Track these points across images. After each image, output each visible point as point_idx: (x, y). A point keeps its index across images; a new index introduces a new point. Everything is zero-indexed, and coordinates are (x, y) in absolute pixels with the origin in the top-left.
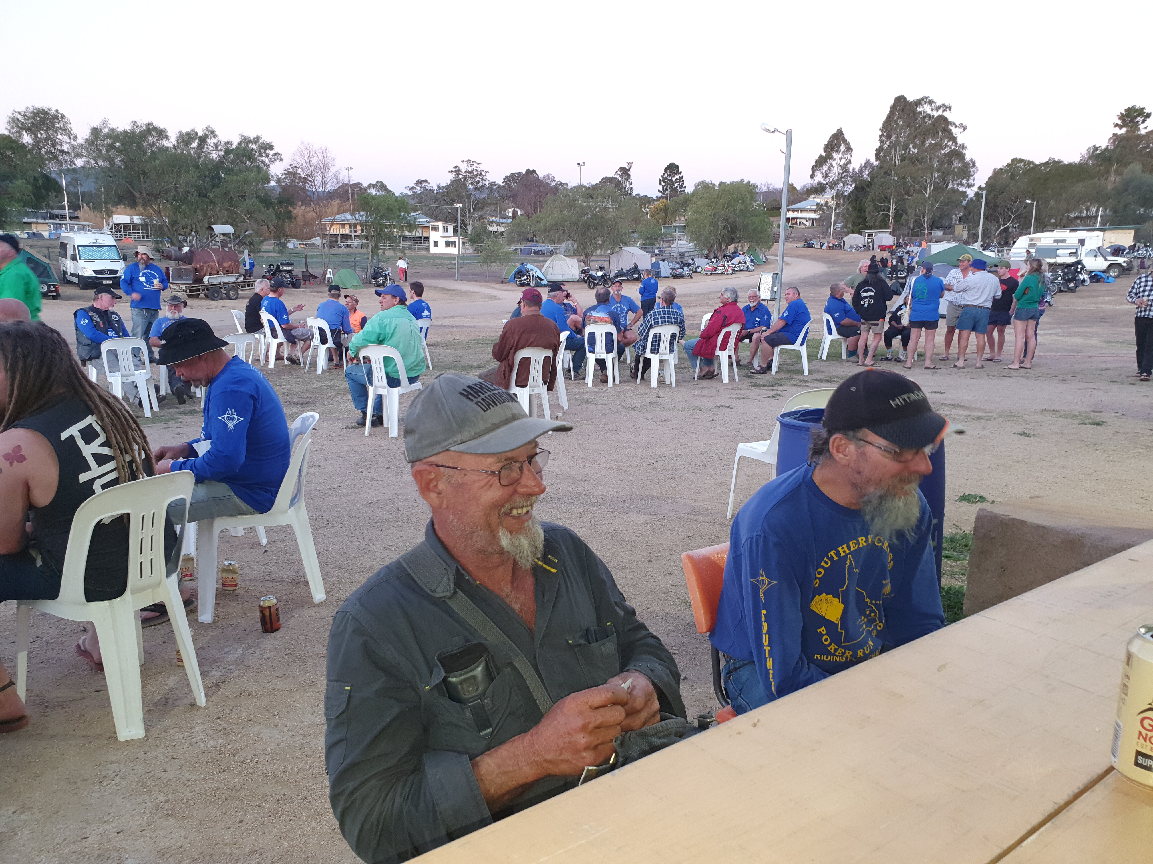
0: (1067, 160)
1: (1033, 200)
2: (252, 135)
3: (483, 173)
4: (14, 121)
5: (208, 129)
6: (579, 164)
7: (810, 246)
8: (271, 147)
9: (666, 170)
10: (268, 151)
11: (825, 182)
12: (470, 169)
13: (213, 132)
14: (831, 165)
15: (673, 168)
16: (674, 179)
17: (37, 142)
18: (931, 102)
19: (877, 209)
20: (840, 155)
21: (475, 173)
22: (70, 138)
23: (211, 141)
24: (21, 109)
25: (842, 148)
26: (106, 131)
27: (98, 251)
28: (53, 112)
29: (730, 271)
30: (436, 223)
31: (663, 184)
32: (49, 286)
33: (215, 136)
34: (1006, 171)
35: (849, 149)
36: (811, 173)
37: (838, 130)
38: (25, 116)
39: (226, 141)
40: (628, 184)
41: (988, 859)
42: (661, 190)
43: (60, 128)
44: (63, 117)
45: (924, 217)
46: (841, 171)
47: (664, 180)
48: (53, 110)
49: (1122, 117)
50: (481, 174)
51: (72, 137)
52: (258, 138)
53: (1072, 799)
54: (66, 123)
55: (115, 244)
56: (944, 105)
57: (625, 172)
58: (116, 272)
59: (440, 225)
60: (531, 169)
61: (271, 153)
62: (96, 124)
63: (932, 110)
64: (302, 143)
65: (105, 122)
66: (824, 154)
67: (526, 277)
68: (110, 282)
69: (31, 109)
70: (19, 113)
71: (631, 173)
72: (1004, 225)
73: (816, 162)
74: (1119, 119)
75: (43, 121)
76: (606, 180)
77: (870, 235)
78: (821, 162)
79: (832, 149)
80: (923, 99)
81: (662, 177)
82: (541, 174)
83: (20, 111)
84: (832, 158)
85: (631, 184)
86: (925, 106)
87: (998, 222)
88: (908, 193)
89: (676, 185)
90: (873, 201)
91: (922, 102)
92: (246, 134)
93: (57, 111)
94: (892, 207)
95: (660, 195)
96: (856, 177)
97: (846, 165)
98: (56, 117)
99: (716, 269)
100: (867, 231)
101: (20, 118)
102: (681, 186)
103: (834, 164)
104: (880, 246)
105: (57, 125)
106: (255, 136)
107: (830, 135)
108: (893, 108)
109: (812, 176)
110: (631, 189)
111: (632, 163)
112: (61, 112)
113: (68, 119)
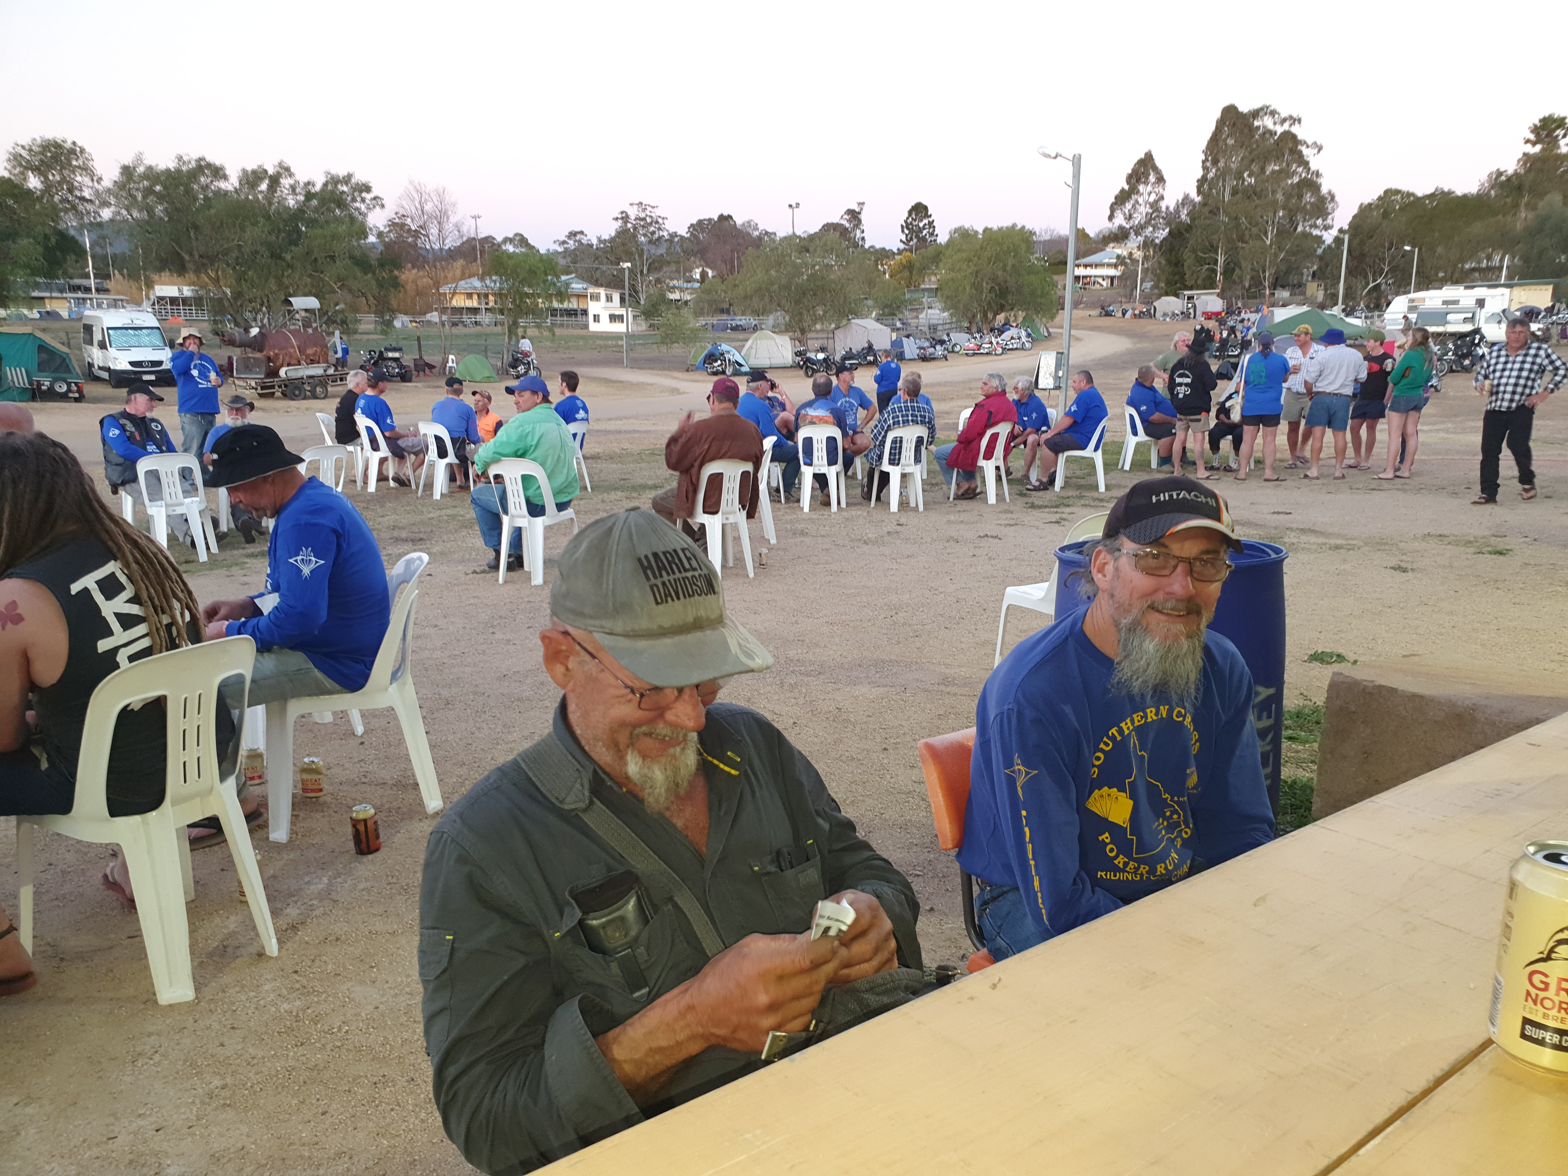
0: (1460, 190)
1: (1413, 247)
2: (342, 173)
3: (660, 220)
4: (16, 158)
5: (280, 165)
6: (790, 206)
7: (1108, 314)
8: (368, 189)
9: (910, 213)
10: (364, 195)
11: (1128, 226)
12: (642, 215)
13: (287, 169)
14: (1137, 202)
15: (919, 210)
16: (921, 225)
17: (48, 187)
18: (1273, 113)
19: (1200, 262)
20: (1149, 188)
21: (649, 220)
22: (92, 180)
23: (286, 182)
24: (25, 141)
25: (1152, 178)
26: (141, 169)
27: (135, 335)
28: (69, 145)
29: (999, 350)
30: (597, 290)
31: (907, 232)
32: (69, 385)
33: (291, 175)
34: (1377, 206)
35: (1161, 180)
36: (1108, 213)
37: (1146, 154)
38: (30, 150)
39: (306, 180)
40: (858, 232)
41: (1316, 1171)
42: (904, 239)
43: (79, 167)
44: (82, 151)
45: (1264, 272)
46: (1150, 211)
47: (907, 226)
48: (69, 142)
49: (1535, 130)
50: (657, 222)
51: (95, 178)
52: (350, 176)
53: (1431, 1085)
54: (87, 159)
55: (157, 324)
56: (1291, 117)
57: (854, 215)
58: (160, 363)
59: (602, 292)
60: (725, 214)
61: (368, 196)
62: (128, 161)
63: (1275, 124)
64: (411, 183)
65: (139, 159)
66: (1126, 187)
67: (719, 362)
68: (153, 377)
69: (39, 141)
70: (23, 147)
71: (863, 217)
72: (1374, 281)
73: (1116, 198)
74: (1532, 132)
75: (56, 158)
76: (828, 228)
77: (1190, 298)
78: (1122, 198)
79: (1138, 181)
80: (1262, 109)
81: (906, 222)
82: (739, 220)
83: (23, 143)
84: (1138, 192)
85: (863, 232)
86: (1266, 118)
87: (1366, 277)
88: (1241, 239)
89: (925, 232)
90: (1194, 251)
91: (1261, 114)
92: (334, 172)
93: (74, 143)
94: (1221, 259)
95: (902, 246)
96: (1171, 218)
97: (1156, 202)
98: (72, 152)
99: (979, 347)
100: (1186, 292)
101: (24, 153)
102: (932, 234)
103: (1141, 200)
104: (1204, 313)
105: (74, 163)
106: (346, 174)
107: (1135, 161)
108: (1221, 123)
109: (1111, 218)
110: (863, 239)
111: (863, 204)
112: (79, 143)
113: (90, 154)
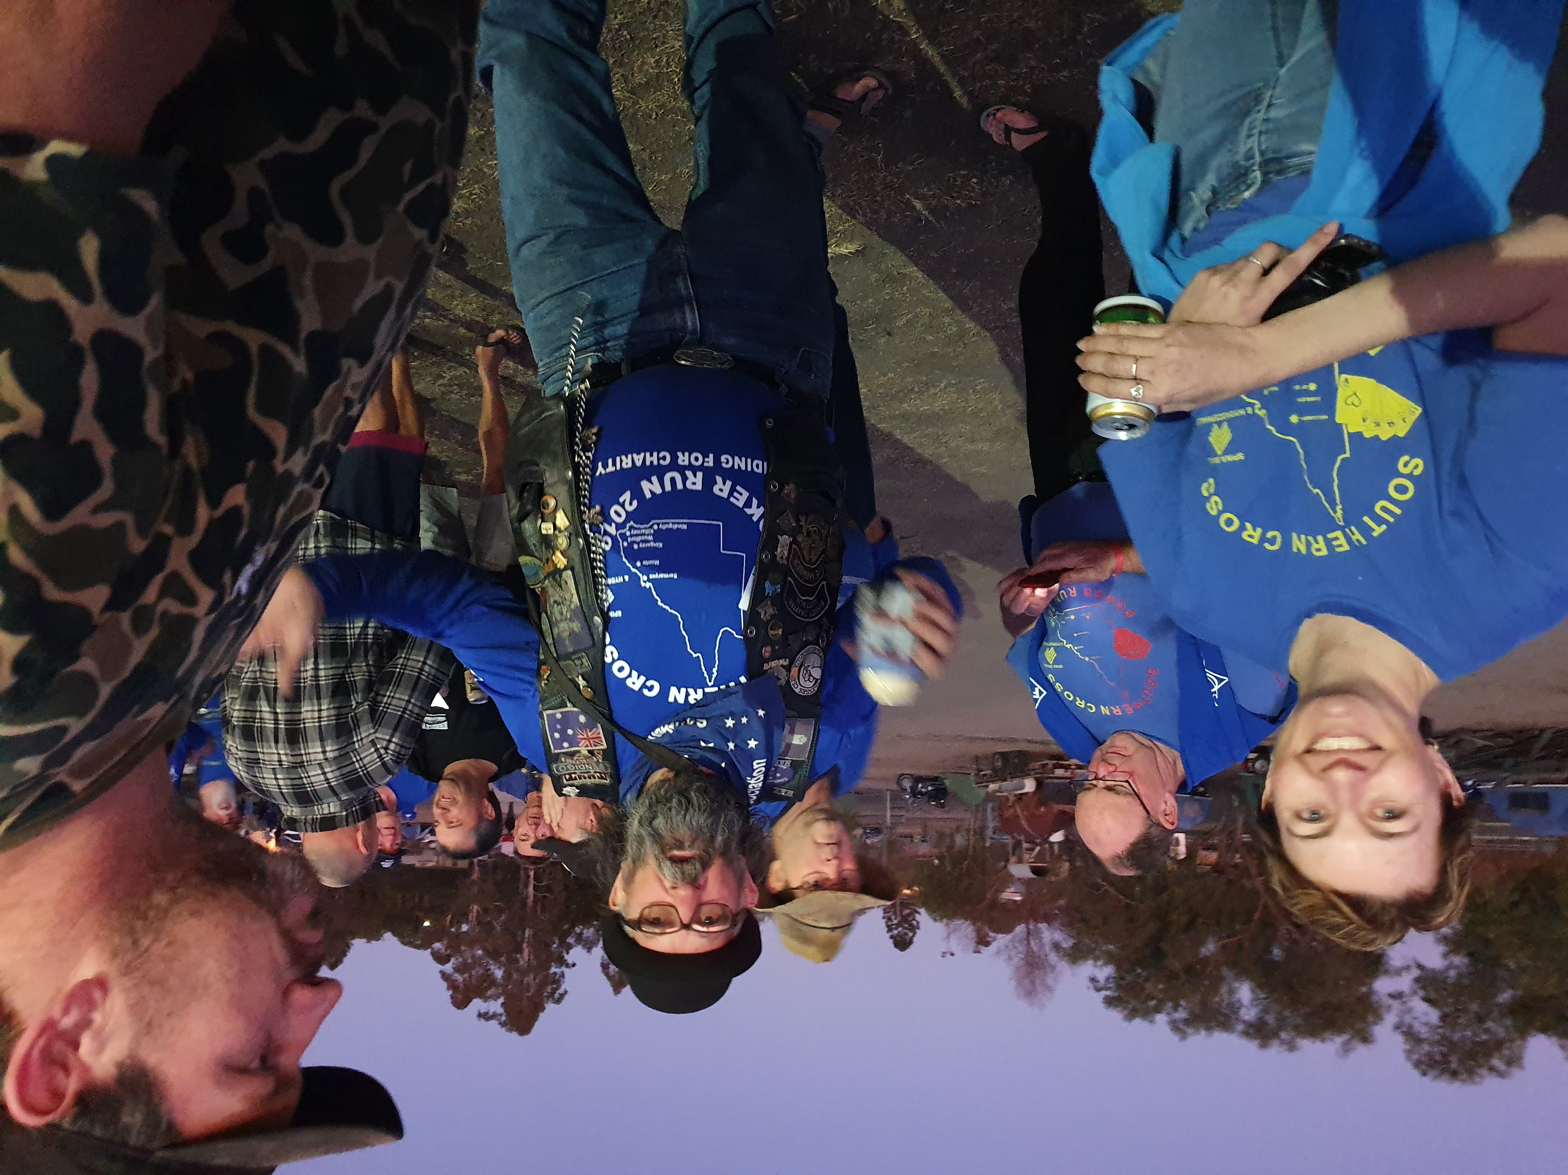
15: (902, 943)
47: (914, 929)
62: (1361, 1050)
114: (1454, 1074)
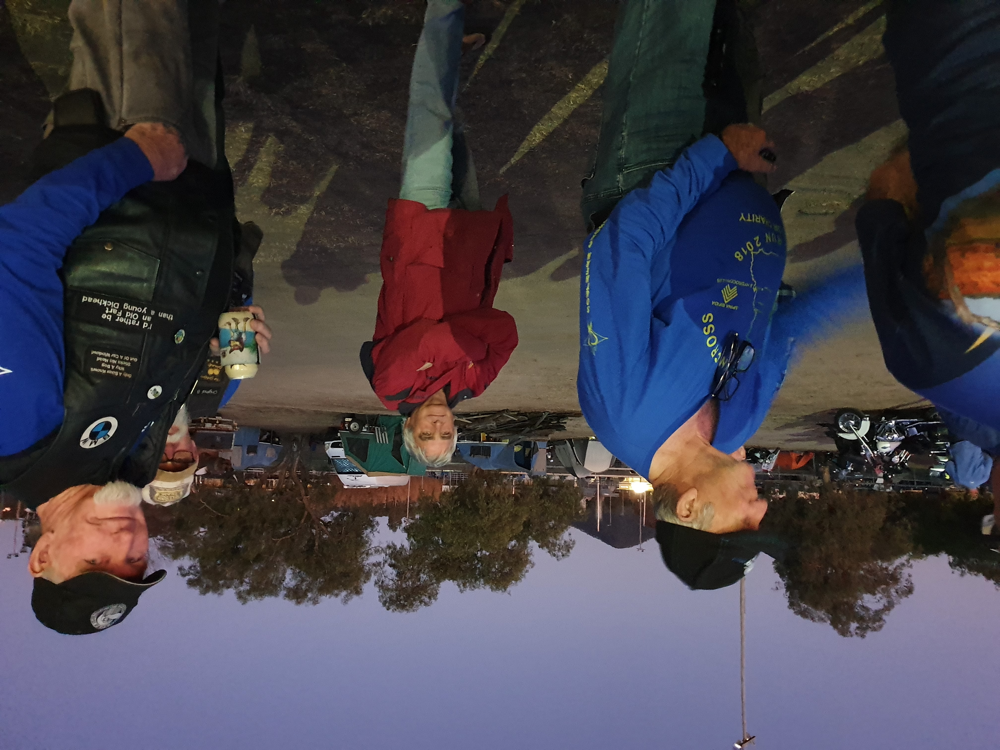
2: (210, 595)
4: (433, 596)
5: (245, 601)
8: (191, 583)
10: (194, 578)
13: (241, 598)
22: (383, 582)
23: (245, 587)
24: (422, 609)
26: (344, 593)
28: (392, 608)
33: (240, 593)
38: (421, 602)
39: (231, 589)
43: (390, 591)
44: (384, 604)
48: (391, 610)
51: (380, 583)
52: (204, 592)
54: (383, 597)
55: (339, 476)
61: (191, 577)
62: (355, 598)
65: (345, 601)
69: (413, 609)
70: (426, 604)
92: (216, 595)
93: (388, 609)
98: (392, 602)
101: (427, 600)
105: (394, 594)
106: (207, 594)
112: (385, 608)
113: (380, 600)
114: (403, 607)
